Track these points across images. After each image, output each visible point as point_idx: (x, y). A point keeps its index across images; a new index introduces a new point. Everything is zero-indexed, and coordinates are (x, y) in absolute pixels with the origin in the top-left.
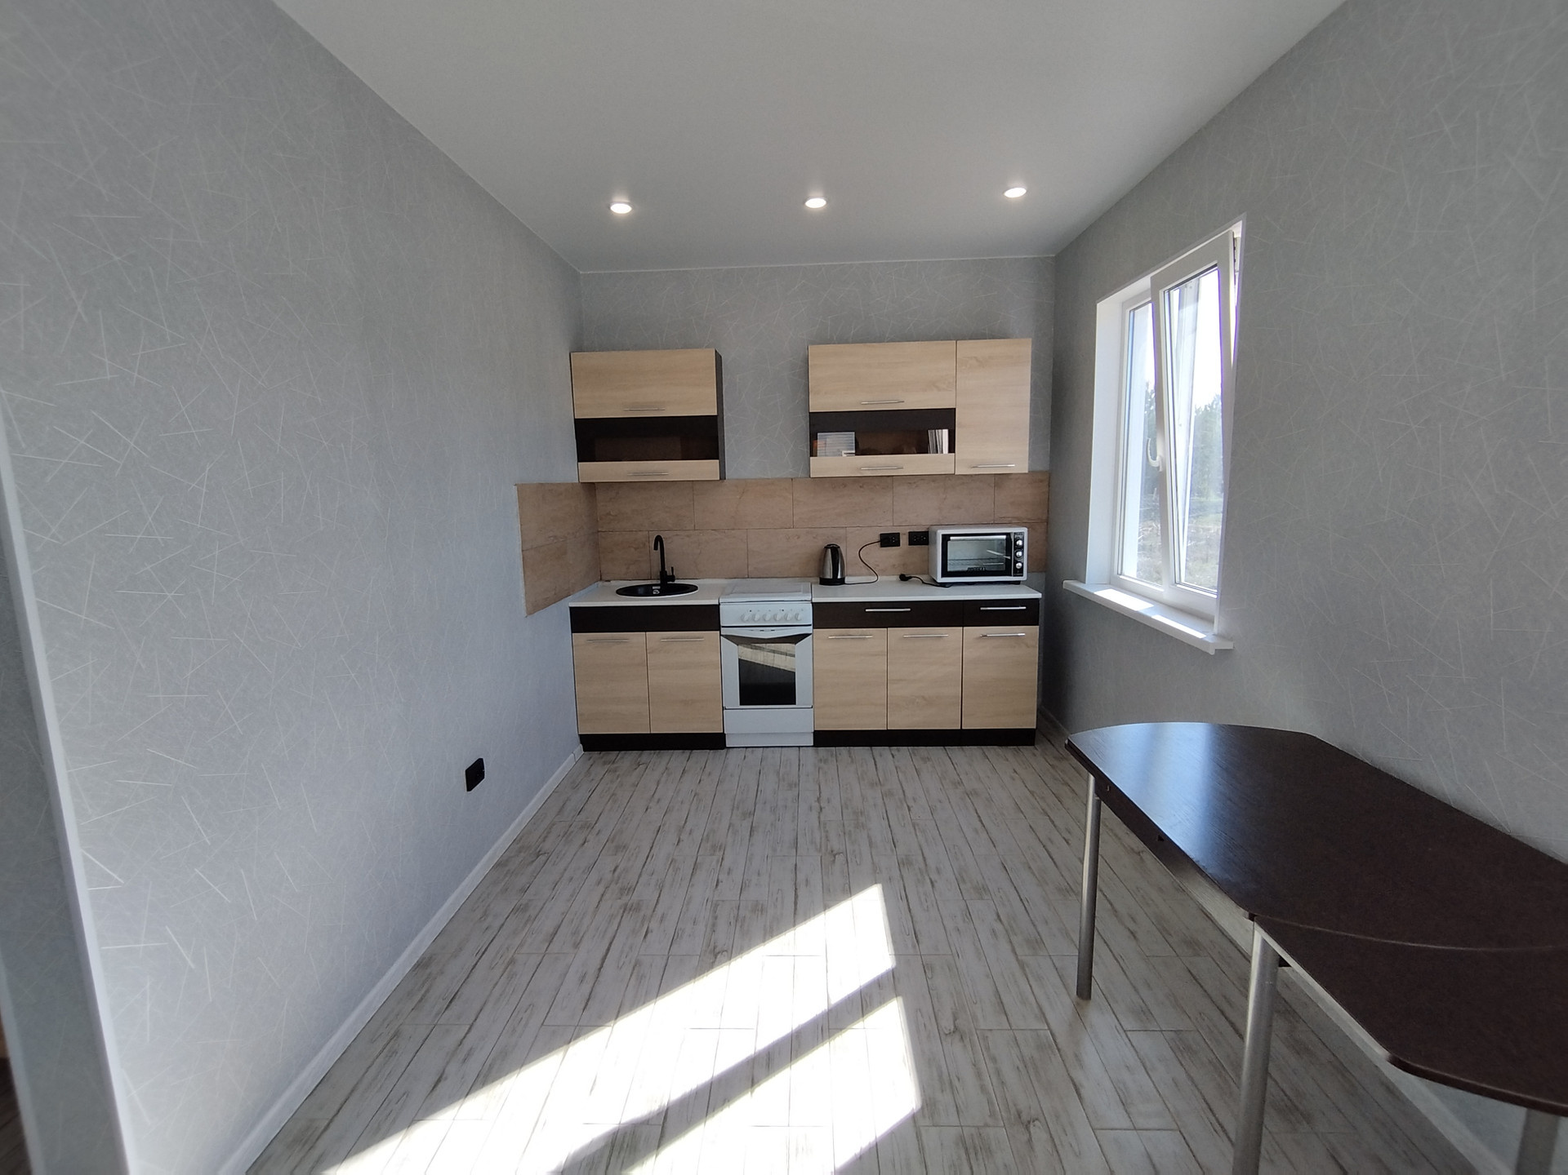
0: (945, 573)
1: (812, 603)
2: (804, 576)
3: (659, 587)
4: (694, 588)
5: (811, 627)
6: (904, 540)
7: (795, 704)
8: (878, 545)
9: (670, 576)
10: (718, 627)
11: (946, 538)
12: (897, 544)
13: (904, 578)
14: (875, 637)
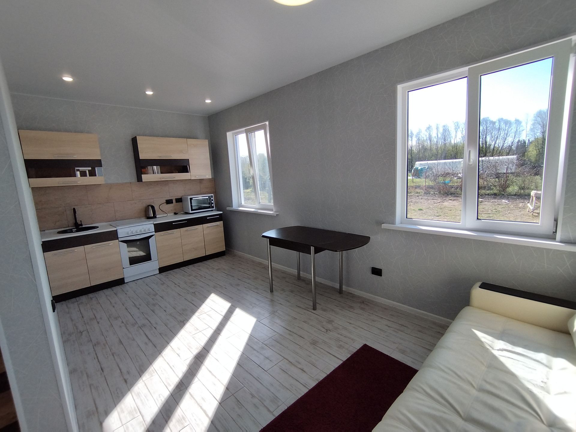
0: (192, 210)
1: (154, 224)
2: (139, 217)
3: (76, 229)
4: (98, 227)
5: (154, 232)
6: (174, 201)
7: (151, 260)
8: (165, 204)
9: (80, 224)
10: (117, 238)
11: (191, 199)
12: (172, 203)
13: (175, 214)
14: (176, 232)
